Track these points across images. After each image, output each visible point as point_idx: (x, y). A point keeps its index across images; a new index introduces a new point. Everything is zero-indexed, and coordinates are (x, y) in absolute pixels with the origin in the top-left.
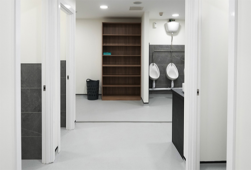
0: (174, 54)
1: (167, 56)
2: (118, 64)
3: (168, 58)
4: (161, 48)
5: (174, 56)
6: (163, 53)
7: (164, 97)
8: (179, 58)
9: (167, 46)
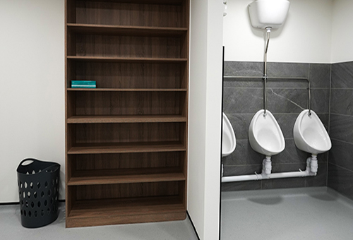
0: (270, 87)
1: (252, 91)
2: (120, 115)
3: (256, 97)
4: (239, 69)
5: (270, 92)
6: (243, 83)
7: (243, 199)
8: (282, 97)
9: (253, 65)
